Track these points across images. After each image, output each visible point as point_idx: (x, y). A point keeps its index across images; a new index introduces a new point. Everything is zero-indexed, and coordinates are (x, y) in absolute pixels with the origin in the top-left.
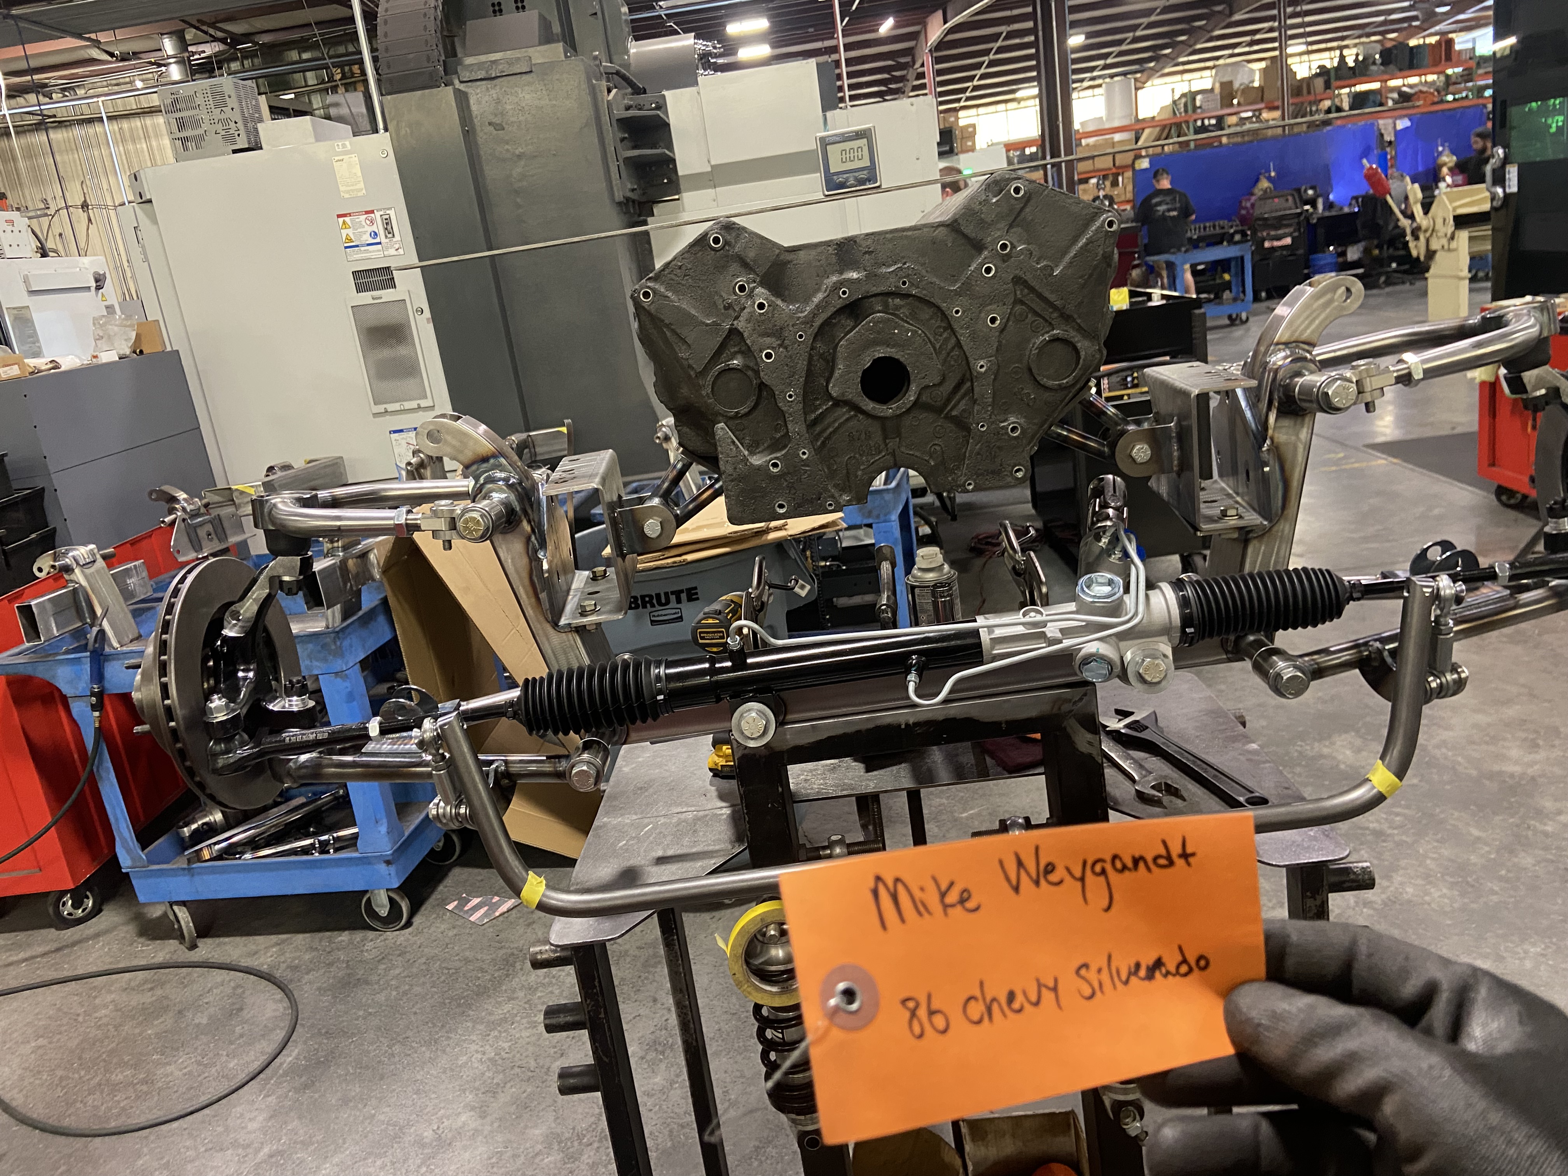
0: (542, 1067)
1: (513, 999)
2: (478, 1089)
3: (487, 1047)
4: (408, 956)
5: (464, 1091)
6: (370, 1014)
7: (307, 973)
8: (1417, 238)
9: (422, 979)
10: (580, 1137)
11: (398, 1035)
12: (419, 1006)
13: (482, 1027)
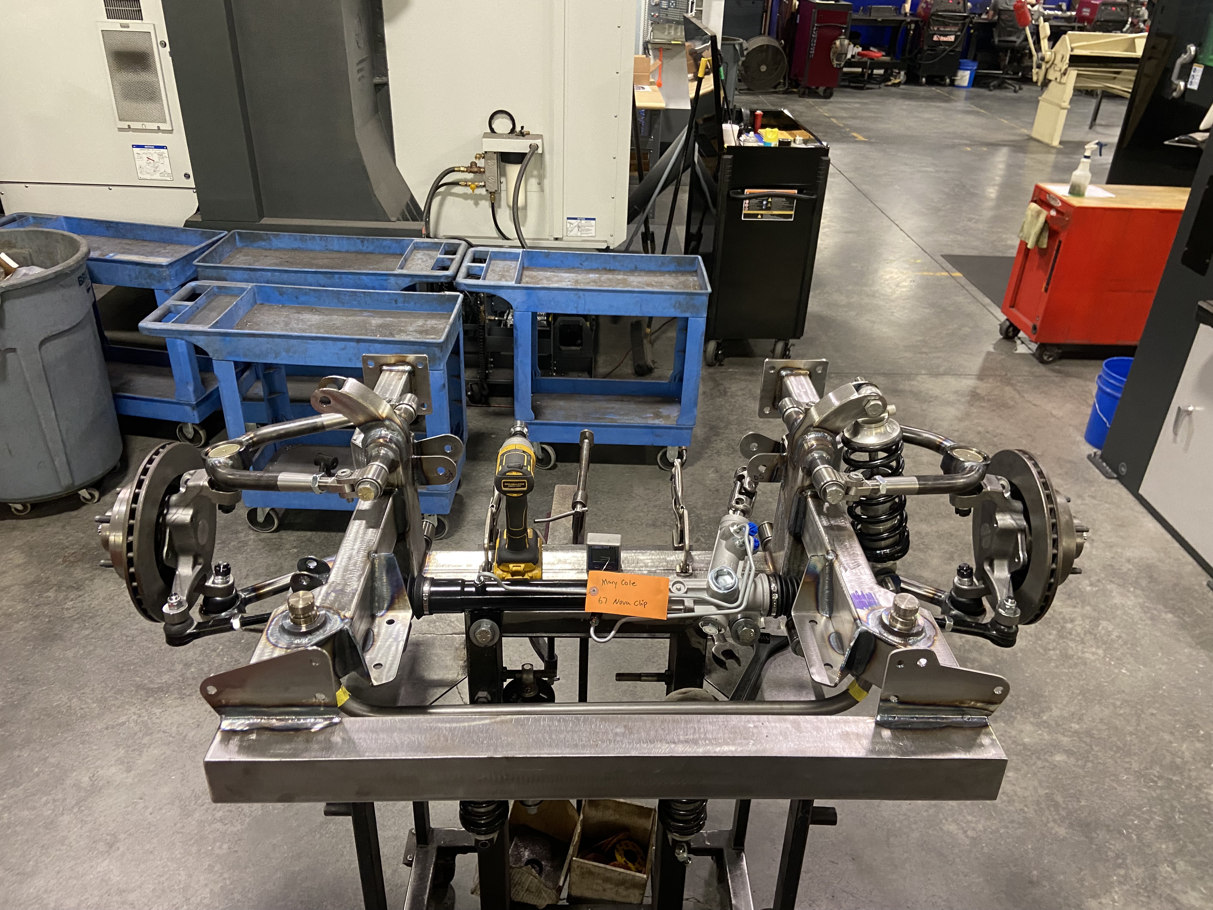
0: (181, 734)
1: (172, 671)
2: (129, 747)
3: (144, 710)
4: (98, 619)
5: (118, 746)
6: (60, 667)
7: (17, 622)
8: (1039, 67)
9: (105, 643)
10: (197, 797)
11: (78, 689)
12: (97, 666)
13: (142, 693)
